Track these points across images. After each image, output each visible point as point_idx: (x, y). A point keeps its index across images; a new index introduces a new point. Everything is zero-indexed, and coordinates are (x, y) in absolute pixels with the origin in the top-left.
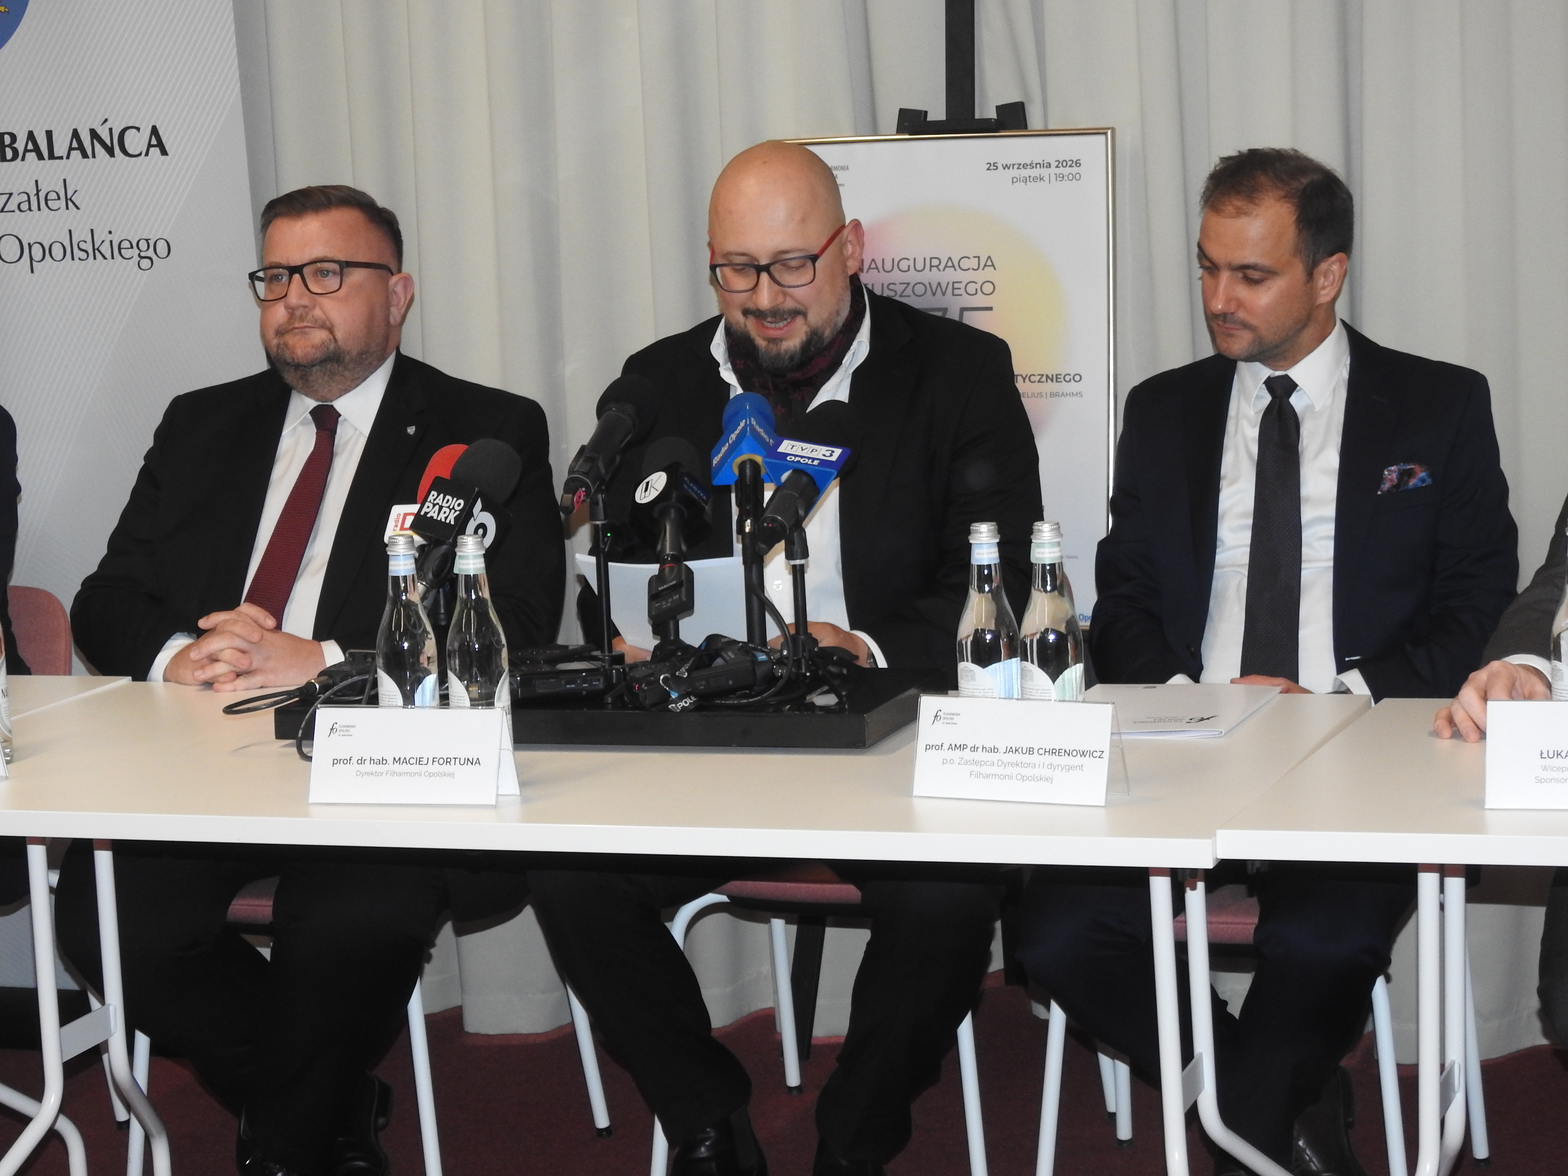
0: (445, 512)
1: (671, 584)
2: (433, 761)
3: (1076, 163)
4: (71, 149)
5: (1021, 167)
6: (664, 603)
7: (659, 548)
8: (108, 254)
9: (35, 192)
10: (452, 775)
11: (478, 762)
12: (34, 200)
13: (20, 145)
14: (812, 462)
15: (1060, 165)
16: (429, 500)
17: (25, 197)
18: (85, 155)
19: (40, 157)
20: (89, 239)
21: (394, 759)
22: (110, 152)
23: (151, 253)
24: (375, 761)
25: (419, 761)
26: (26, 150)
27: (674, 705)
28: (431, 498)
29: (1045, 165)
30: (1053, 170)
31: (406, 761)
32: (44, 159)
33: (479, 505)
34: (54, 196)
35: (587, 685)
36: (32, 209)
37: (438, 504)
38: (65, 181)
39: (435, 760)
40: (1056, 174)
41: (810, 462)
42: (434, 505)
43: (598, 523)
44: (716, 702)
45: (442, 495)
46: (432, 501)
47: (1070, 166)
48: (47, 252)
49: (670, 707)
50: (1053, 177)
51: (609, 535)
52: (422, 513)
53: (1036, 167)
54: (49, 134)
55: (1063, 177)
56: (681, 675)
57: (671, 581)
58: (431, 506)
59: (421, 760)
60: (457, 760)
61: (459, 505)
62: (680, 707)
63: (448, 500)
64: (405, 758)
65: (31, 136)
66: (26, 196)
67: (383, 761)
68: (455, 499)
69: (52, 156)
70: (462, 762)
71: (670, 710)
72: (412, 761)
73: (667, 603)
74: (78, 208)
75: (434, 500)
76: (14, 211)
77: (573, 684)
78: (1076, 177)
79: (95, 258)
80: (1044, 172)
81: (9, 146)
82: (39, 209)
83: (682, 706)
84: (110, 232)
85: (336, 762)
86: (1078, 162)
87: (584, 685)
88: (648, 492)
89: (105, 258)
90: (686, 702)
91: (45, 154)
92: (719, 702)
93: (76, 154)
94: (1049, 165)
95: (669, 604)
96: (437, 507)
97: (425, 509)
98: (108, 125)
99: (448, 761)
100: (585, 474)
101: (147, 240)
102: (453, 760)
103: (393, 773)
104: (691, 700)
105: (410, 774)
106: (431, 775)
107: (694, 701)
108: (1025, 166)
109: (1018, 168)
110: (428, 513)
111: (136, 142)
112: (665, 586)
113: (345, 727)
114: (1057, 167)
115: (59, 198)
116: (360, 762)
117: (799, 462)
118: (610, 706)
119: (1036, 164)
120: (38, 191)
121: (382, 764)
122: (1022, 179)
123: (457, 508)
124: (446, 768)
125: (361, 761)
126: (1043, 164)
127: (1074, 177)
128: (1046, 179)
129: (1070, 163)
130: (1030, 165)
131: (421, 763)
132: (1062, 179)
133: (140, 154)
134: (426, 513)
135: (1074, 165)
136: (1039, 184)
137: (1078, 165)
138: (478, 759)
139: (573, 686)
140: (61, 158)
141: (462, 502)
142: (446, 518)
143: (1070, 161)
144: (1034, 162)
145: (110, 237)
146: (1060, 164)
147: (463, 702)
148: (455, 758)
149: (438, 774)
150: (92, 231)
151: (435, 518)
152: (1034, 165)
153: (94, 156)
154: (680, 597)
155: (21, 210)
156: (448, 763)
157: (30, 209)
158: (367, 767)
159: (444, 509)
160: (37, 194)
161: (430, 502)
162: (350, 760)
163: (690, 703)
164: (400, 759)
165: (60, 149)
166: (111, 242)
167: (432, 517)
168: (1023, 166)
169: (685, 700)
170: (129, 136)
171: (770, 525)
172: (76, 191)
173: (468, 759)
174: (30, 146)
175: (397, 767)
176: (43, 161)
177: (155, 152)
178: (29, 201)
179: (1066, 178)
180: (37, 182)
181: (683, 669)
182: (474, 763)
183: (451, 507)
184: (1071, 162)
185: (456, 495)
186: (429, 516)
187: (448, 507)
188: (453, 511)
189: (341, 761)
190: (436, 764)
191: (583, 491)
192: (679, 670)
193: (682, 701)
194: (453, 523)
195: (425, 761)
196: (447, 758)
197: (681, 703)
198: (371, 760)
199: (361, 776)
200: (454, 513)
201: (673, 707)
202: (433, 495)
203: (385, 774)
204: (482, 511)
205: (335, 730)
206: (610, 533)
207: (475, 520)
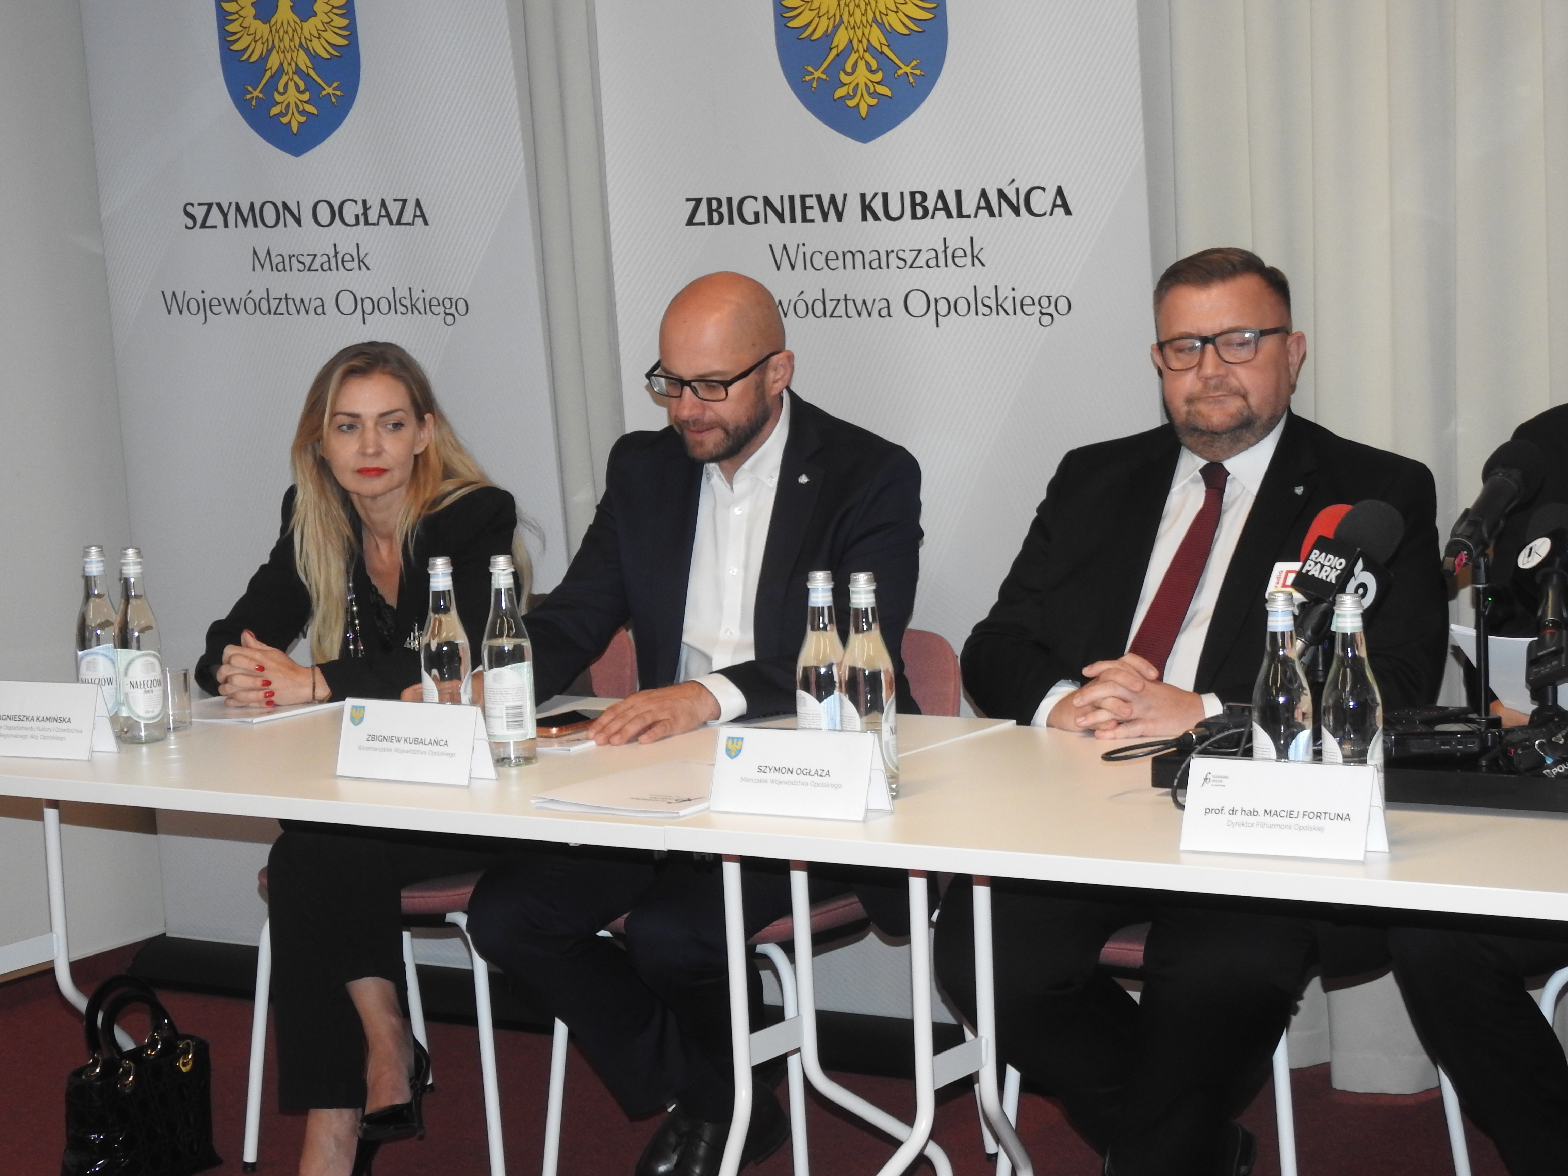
0: (1326, 571)
1: (1550, 650)
4: (979, 208)
6: (1543, 668)
8: (1010, 310)
9: (943, 249)
10: (1321, 829)
11: (1348, 817)
12: (941, 256)
13: (930, 204)
16: (1310, 558)
17: (933, 254)
18: (992, 214)
19: (949, 215)
20: (993, 295)
22: (1016, 211)
23: (1051, 310)
24: (1247, 812)
25: (1290, 814)
26: (936, 209)
27: (1548, 771)
28: (1313, 556)
31: (1276, 814)
32: (952, 217)
33: (1360, 564)
34: (961, 253)
35: (1461, 747)
36: (939, 265)
37: (1320, 562)
38: (972, 238)
39: (1305, 813)
42: (1316, 563)
45: (1324, 554)
46: (1314, 559)
48: (952, 307)
49: (1544, 772)
51: (1490, 599)
52: (1304, 571)
54: (958, 193)
56: (1558, 741)
57: (1551, 647)
58: (1313, 564)
60: (1328, 815)
61: (1341, 564)
62: (1554, 773)
63: (1330, 559)
64: (1276, 811)
65: (941, 195)
66: (934, 252)
67: (1254, 813)
68: (1337, 558)
69: (960, 215)
70: (1332, 817)
71: (1544, 775)
72: (1283, 814)
73: (1546, 668)
74: (983, 265)
75: (1316, 558)
76: (922, 267)
77: (1448, 745)
79: (998, 314)
81: (920, 204)
82: (946, 266)
83: (1556, 771)
84: (1013, 289)
85: (1208, 811)
87: (1459, 747)
88: (1531, 558)
89: (1007, 314)
90: (1561, 769)
91: (954, 212)
93: (984, 213)
95: (1548, 670)
96: (1319, 566)
97: (1307, 568)
98: (1015, 185)
99: (1318, 816)
100: (1469, 537)
101: (1048, 297)
102: (1323, 815)
103: (1264, 825)
104: (1566, 766)
105: (1280, 827)
106: (1301, 828)
110: (1310, 571)
111: (1041, 202)
112: (1544, 652)
113: (1218, 777)
115: (965, 256)
116: (1231, 812)
118: (1484, 769)
120: (946, 248)
121: (1253, 815)
123: (1338, 567)
124: (1316, 822)
125: (1233, 812)
131: (1291, 816)
133: (1045, 214)
134: (1308, 571)
138: (1348, 814)
140: (969, 216)
141: (1343, 561)
142: (1327, 577)
145: (1013, 294)
147: (1335, 757)
148: (1325, 813)
150: (996, 287)
151: (1316, 576)
153: (1000, 215)
154: (1560, 664)
155: (928, 267)
156: (1318, 818)
157: (938, 266)
158: (1239, 818)
159: (1325, 568)
160: (945, 251)
161: (1312, 560)
162: (1222, 810)
163: (1565, 769)
164: (1271, 811)
165: (969, 207)
166: (1014, 298)
167: (1313, 575)
169: (1561, 766)
170: (1035, 196)
172: (982, 249)
173: (1338, 815)
174: (940, 205)
175: (1268, 819)
176: (951, 219)
177: (1060, 211)
178: (937, 258)
180: (945, 239)
181: (1560, 736)
182: (1343, 819)
183: (1333, 566)
185: (1338, 554)
186: (1310, 574)
187: (1330, 566)
188: (1334, 570)
189: (1213, 811)
190: (1306, 817)
191: (1465, 554)
192: (1555, 736)
193: (1556, 767)
194: (1333, 581)
195: (1295, 815)
196: (1318, 812)
197: (1555, 769)
198: (1242, 811)
199: (1232, 826)
200: (1336, 571)
201: (1547, 772)
202: (1315, 554)
203: (1255, 825)
204: (1363, 570)
205: (1208, 780)
206: (1490, 597)
207: (1355, 579)
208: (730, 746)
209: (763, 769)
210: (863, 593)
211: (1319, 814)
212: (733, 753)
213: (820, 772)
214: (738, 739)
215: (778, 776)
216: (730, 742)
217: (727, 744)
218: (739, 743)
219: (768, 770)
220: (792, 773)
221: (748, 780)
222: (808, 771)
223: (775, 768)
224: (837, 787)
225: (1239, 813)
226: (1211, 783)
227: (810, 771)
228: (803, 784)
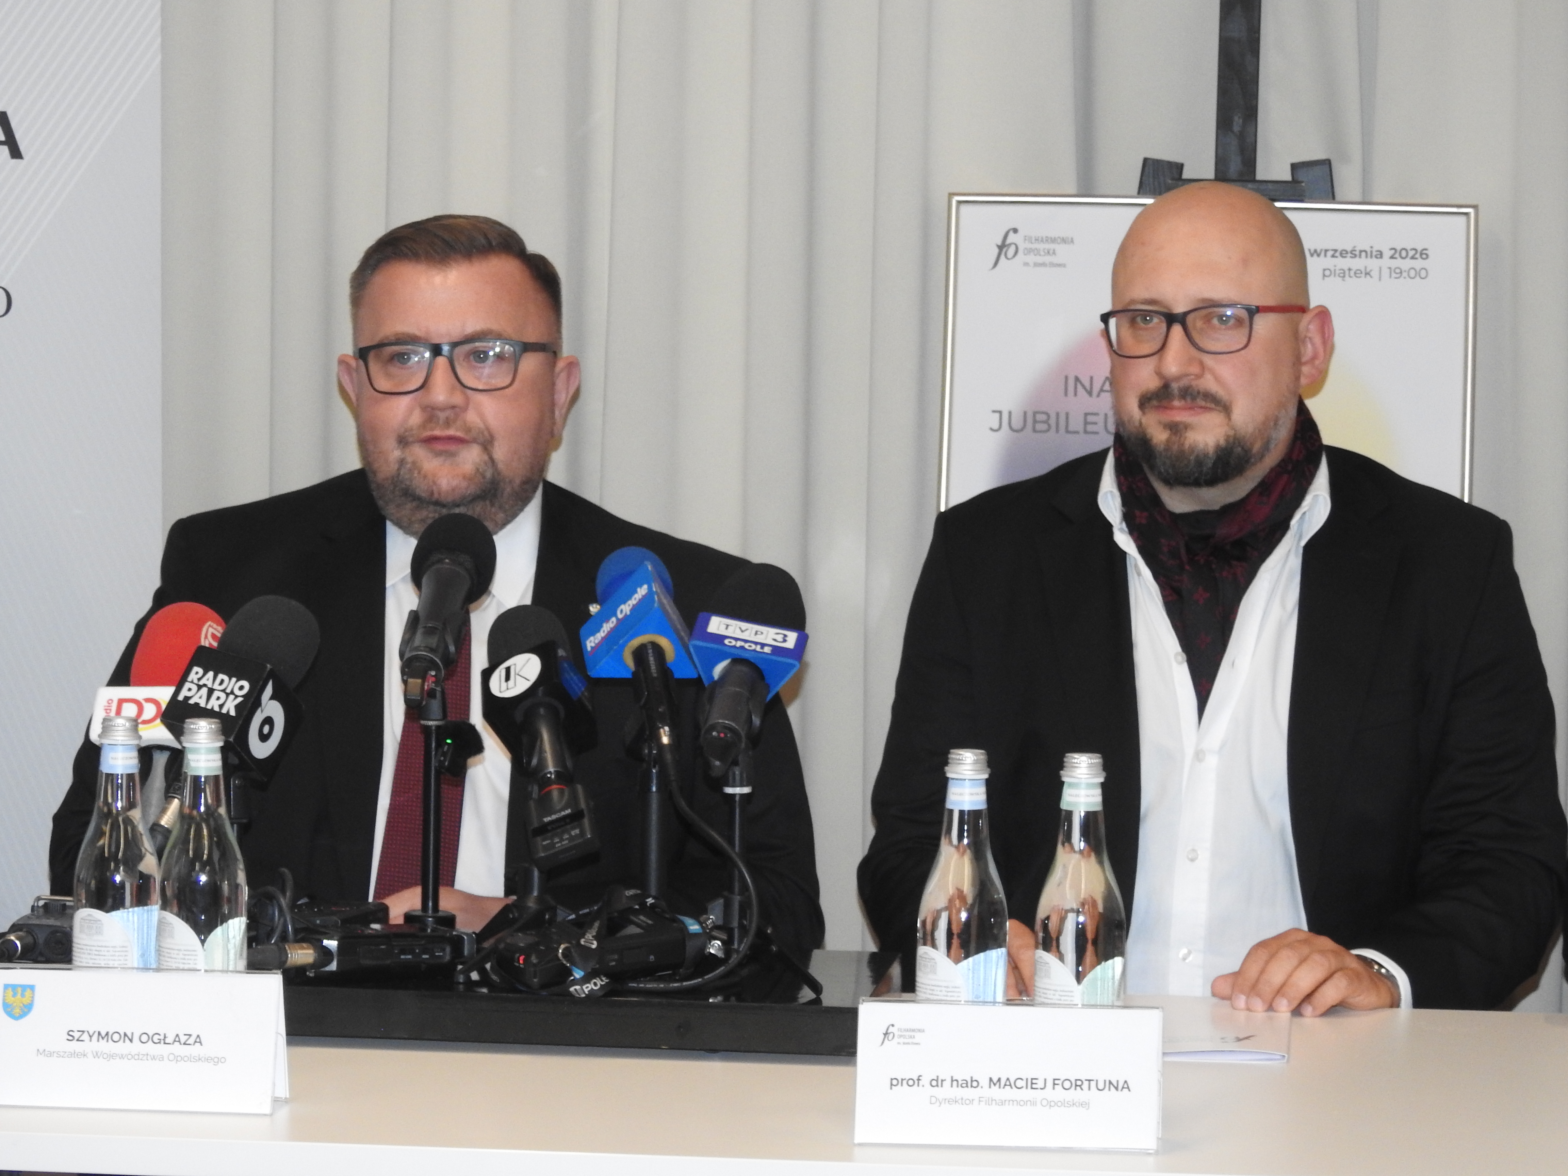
0: (218, 698)
1: (563, 813)
2: (1054, 1084)
3: (1421, 254)
5: (1337, 254)
6: (557, 840)
7: (535, 761)
10: (1085, 1105)
11: (1126, 1086)
14: (762, 648)
15: (1397, 255)
16: (190, 679)
21: (991, 1080)
24: (960, 1082)
25: (1032, 1083)
27: (578, 987)
28: (193, 676)
29: (1374, 253)
30: (1386, 262)
31: (1009, 1083)
33: (269, 690)
35: (427, 955)
37: (205, 685)
39: (1056, 1082)
40: (1390, 268)
41: (758, 648)
42: (200, 687)
43: (431, 723)
44: (630, 985)
45: (211, 674)
46: (196, 681)
47: (1413, 258)
49: (572, 989)
50: (1385, 272)
51: (449, 741)
52: (181, 698)
53: (1360, 256)
55: (1401, 273)
56: (587, 945)
57: (563, 809)
58: (195, 688)
59: (1034, 1081)
60: (1093, 1084)
61: (241, 688)
62: (587, 991)
63: (222, 681)
64: (1008, 1079)
67: (972, 1083)
68: (234, 680)
70: (1101, 1086)
71: (570, 995)
72: (1020, 1083)
73: (562, 840)
75: (199, 679)
77: (409, 955)
78: (1421, 274)
80: (1373, 264)
83: (589, 989)
85: (894, 1083)
86: (1425, 252)
87: (423, 956)
88: (511, 682)
90: (595, 984)
92: (635, 985)
94: (1380, 255)
95: (566, 842)
96: (204, 691)
97: (185, 692)
99: (1077, 1084)
100: (432, 650)
102: (1086, 1084)
103: (990, 1101)
104: (602, 981)
105: (1018, 1103)
106: (1051, 1104)
107: (607, 982)
108: (1343, 254)
109: (1333, 256)
110: (190, 698)
112: (554, 817)
113: (907, 1030)
114: (1392, 257)
116: (934, 1083)
117: (742, 647)
118: (461, 987)
119: (1361, 251)
121: (972, 1086)
122: (1338, 272)
123: (237, 692)
124: (1075, 1095)
125: (937, 1082)
126: (1371, 252)
127: (1418, 273)
128: (1375, 274)
129: (1411, 253)
130: (1351, 253)
131: (1034, 1086)
132: (1398, 276)
134: (187, 698)
135: (1418, 256)
136: (1363, 280)
137: (1424, 256)
138: (1126, 1082)
139: (410, 957)
141: (246, 684)
142: (221, 706)
143: (1412, 249)
144: (1358, 249)
146: (1396, 253)
148: (1089, 1081)
149: (1064, 1104)
151: (203, 705)
152: (1357, 253)
154: (582, 833)
156: (1078, 1088)
158: (946, 1091)
159: (216, 694)
161: (192, 682)
162: (919, 1080)
163: (601, 985)
164: (999, 1080)
167: (197, 704)
168: (1341, 254)
169: (595, 981)
171: (722, 735)
173: (1110, 1083)
175: (996, 1092)
179: (1405, 274)
181: (589, 936)
182: (1119, 1088)
183: (228, 691)
184: (1414, 252)
185: (236, 673)
186: (191, 702)
187: (224, 691)
188: (232, 697)
189: (905, 1082)
190: (1059, 1088)
191: (433, 676)
192: (584, 938)
193: (589, 983)
194: (233, 713)
195: (1040, 1084)
196: (1076, 1080)
197: (588, 985)
198: (952, 1081)
199: (938, 1103)
200: (235, 699)
201: (575, 989)
202: (197, 673)
203: (976, 1102)
204: (272, 698)
205: (891, 1036)
206: (450, 739)
207: (262, 711)
208: (10, 999)
209: (77, 1035)
210: (203, 751)
211: (1079, 1083)
212: (17, 1011)
213: (183, 1039)
214: (24, 987)
215: (105, 1046)
216: (10, 992)
217: (4, 996)
218: (28, 993)
219: (85, 1037)
220: (131, 1041)
221: (51, 1054)
222: (162, 1037)
223: (99, 1033)
224: (218, 1061)
225: (947, 1083)
226: (896, 1039)
227: (165, 1037)
228: (154, 1058)
